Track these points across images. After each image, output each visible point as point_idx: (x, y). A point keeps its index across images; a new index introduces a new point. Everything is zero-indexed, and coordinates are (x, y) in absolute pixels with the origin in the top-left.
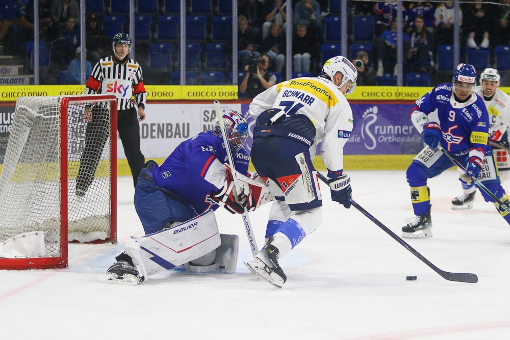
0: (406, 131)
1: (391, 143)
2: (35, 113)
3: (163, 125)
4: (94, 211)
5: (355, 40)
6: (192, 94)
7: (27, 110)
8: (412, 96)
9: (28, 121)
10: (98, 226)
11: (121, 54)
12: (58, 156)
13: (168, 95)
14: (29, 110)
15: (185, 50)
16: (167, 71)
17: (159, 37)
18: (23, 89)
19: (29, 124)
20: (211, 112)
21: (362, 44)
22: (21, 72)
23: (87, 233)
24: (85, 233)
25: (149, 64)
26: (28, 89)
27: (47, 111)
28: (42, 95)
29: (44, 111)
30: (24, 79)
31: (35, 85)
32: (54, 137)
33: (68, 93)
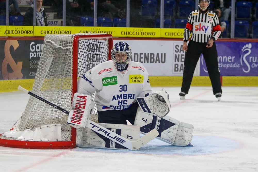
2: (57, 45)
3: (148, 54)
6: (168, 34)
9: (52, 50)
11: (203, 7)
12: (71, 74)
13: (151, 34)
14: (53, 43)
15: (163, 5)
16: (151, 18)
18: (55, 29)
19: (53, 52)
20: (180, 46)
22: (55, 17)
25: (140, 13)
26: (59, 29)
27: (65, 44)
28: (68, 33)
29: (63, 44)
30: (57, 22)
31: (63, 26)
32: (68, 61)
33: (85, 31)
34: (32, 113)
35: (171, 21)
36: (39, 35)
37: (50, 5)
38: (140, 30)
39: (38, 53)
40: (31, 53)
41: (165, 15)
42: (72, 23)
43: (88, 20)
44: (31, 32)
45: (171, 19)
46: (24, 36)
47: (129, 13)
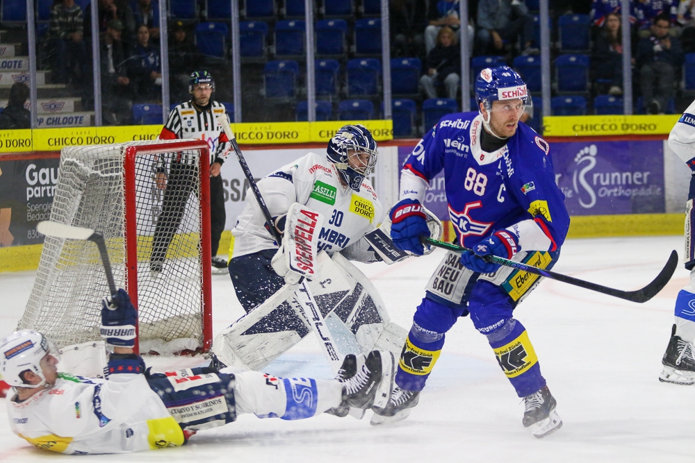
0: (639, 179)
1: (618, 198)
2: (88, 170)
4: (179, 309)
5: (563, 48)
6: (326, 133)
7: (76, 165)
8: (647, 128)
9: (79, 181)
10: (185, 330)
12: (123, 232)
13: (290, 136)
14: (79, 164)
15: (313, 71)
16: (288, 101)
17: (278, 52)
18: (79, 133)
19: (80, 185)
21: (574, 55)
23: (170, 340)
24: (166, 340)
25: (263, 92)
26: (87, 132)
27: (106, 165)
28: (107, 141)
29: (101, 166)
30: (83, 117)
31: (96, 126)
32: (115, 203)
33: (144, 136)
34: (40, 320)
35: (331, 105)
36: (45, 147)
37: (66, 82)
38: (266, 128)
39: (43, 189)
40: (28, 189)
41: (318, 94)
42: (115, 119)
43: (149, 111)
44: (28, 141)
45: (331, 101)
46: (12, 153)
47: (239, 92)
